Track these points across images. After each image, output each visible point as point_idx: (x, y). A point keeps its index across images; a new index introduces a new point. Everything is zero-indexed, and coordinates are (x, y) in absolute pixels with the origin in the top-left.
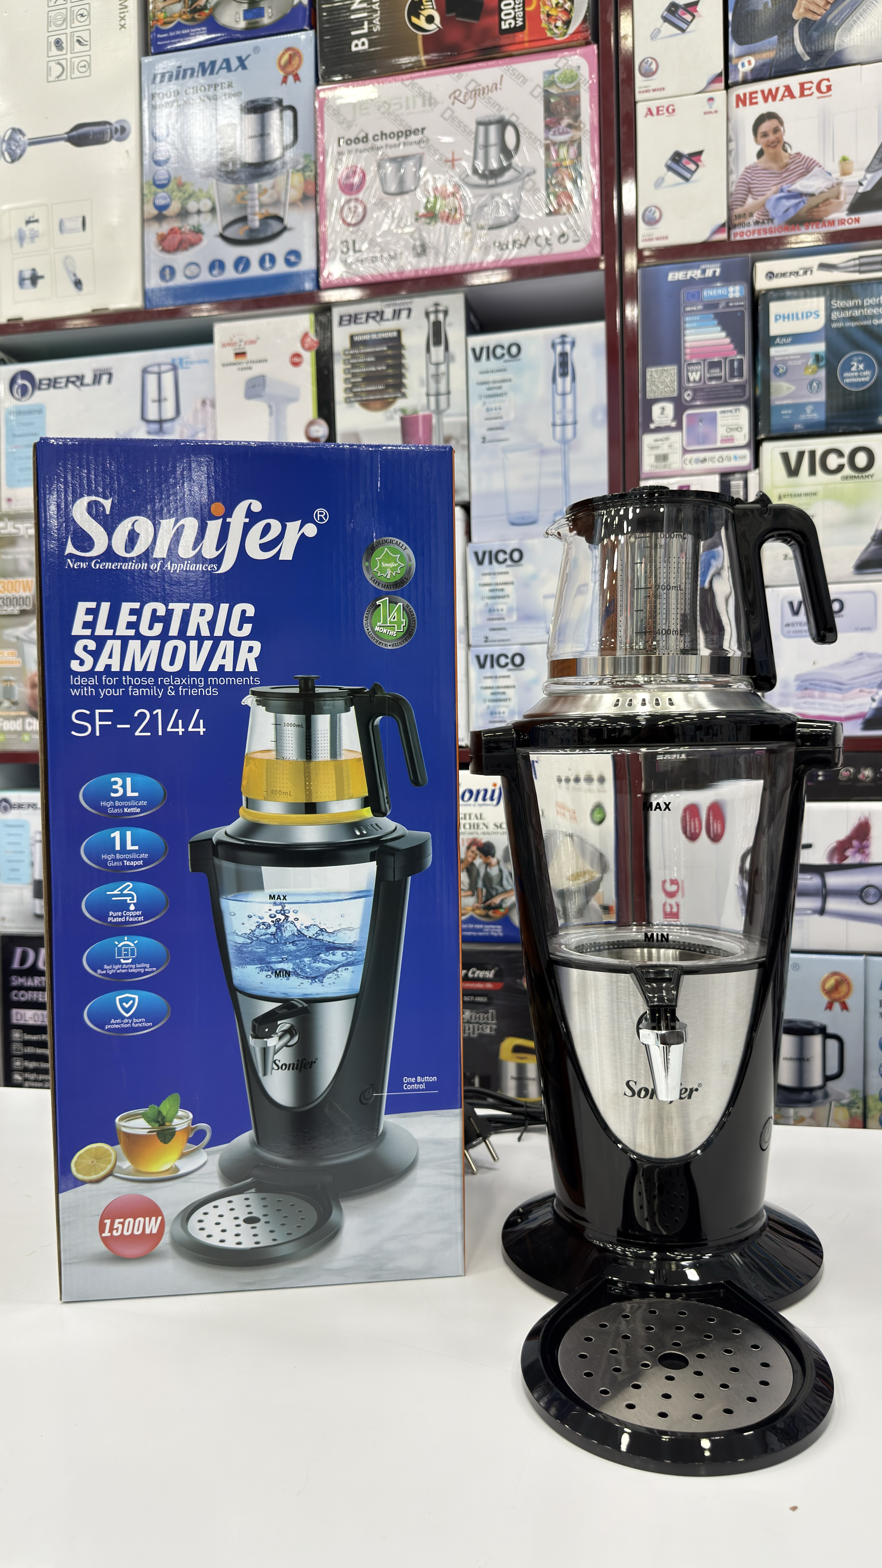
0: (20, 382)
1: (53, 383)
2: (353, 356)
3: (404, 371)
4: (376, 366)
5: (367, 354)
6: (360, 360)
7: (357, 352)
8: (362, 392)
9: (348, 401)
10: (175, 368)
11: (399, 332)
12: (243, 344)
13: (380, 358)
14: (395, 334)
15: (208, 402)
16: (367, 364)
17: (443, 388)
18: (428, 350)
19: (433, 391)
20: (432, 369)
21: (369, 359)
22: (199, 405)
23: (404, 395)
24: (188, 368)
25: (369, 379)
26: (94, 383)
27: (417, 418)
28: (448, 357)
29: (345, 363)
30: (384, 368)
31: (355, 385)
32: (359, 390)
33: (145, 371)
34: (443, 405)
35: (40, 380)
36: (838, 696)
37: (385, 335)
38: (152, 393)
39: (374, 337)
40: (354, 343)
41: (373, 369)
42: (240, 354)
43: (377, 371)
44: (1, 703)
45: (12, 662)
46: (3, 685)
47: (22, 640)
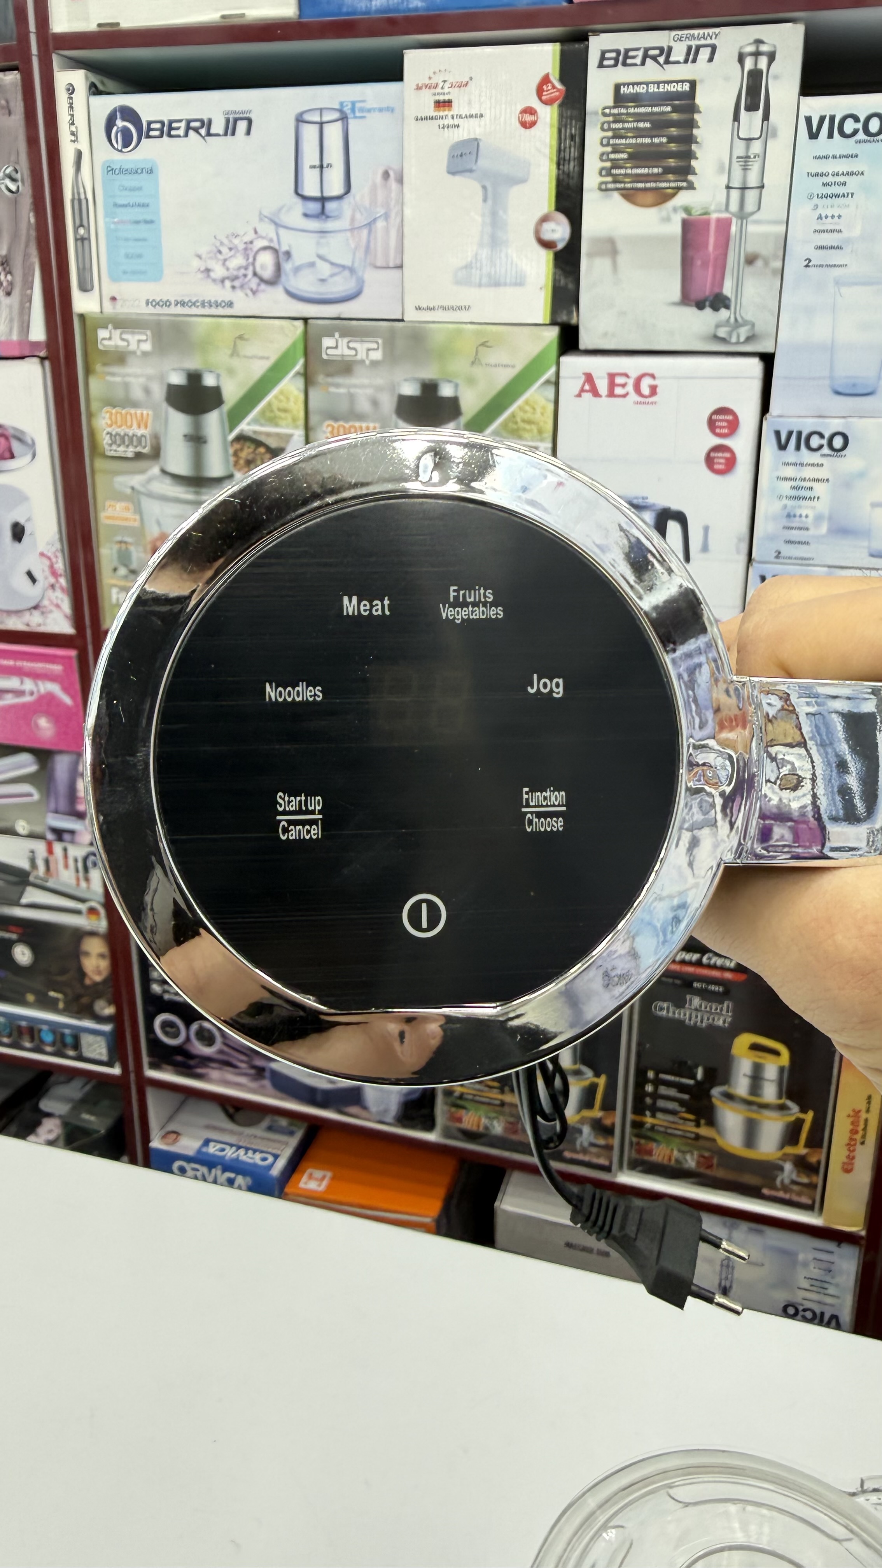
0: (120, 123)
1: (167, 129)
2: (617, 119)
3: (694, 147)
4: (652, 137)
5: (639, 118)
6: (626, 125)
7: (623, 111)
8: (626, 175)
9: (603, 189)
10: (344, 118)
11: (693, 84)
12: (447, 85)
13: (659, 125)
14: (687, 87)
15: (392, 173)
16: (639, 133)
17: (753, 181)
18: (736, 117)
19: (736, 183)
20: (740, 149)
21: (641, 125)
22: (379, 178)
23: (691, 187)
24: (364, 117)
25: (639, 157)
26: (226, 134)
27: (707, 223)
28: (767, 133)
29: (603, 129)
30: (664, 140)
31: (616, 165)
32: (622, 171)
33: (300, 120)
34: (750, 206)
35: (149, 123)
37: (671, 88)
38: (310, 156)
39: (652, 89)
40: (620, 99)
41: (647, 140)
42: (444, 104)
43: (652, 144)
44: (115, 570)
45: (126, 519)
46: (116, 547)
47: (139, 492)
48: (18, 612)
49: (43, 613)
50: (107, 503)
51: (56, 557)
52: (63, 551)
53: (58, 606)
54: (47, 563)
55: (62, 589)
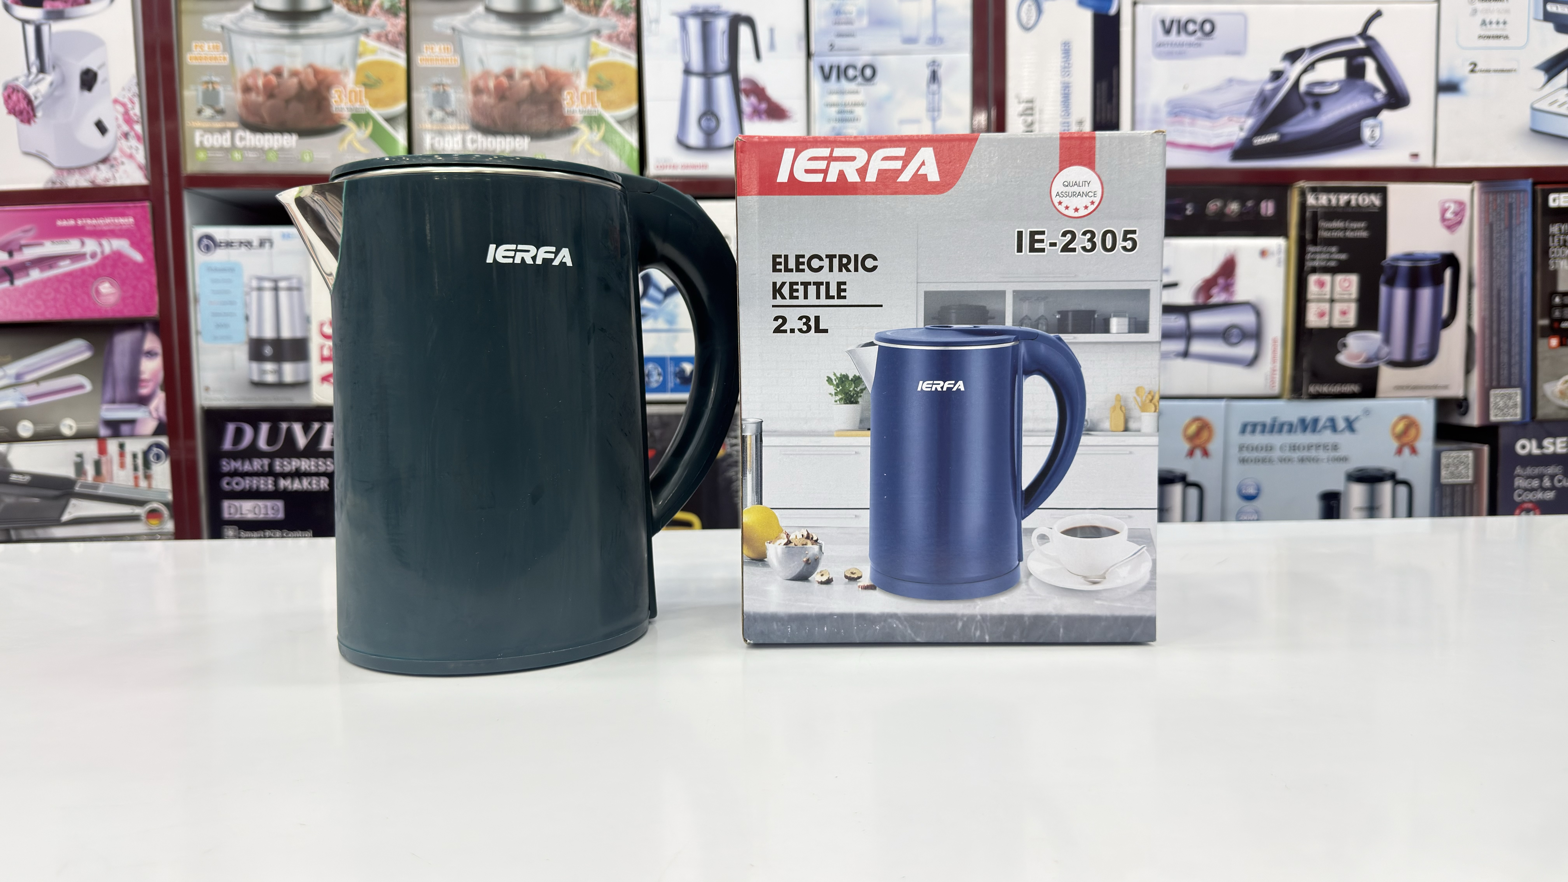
36: (1207, 123)
44: (200, 112)
45: (216, 58)
46: (201, 88)
47: (230, 30)
48: (82, 169)
49: (112, 166)
50: (194, 44)
51: (133, 103)
52: (140, 96)
53: (131, 156)
54: (121, 109)
55: (138, 137)
